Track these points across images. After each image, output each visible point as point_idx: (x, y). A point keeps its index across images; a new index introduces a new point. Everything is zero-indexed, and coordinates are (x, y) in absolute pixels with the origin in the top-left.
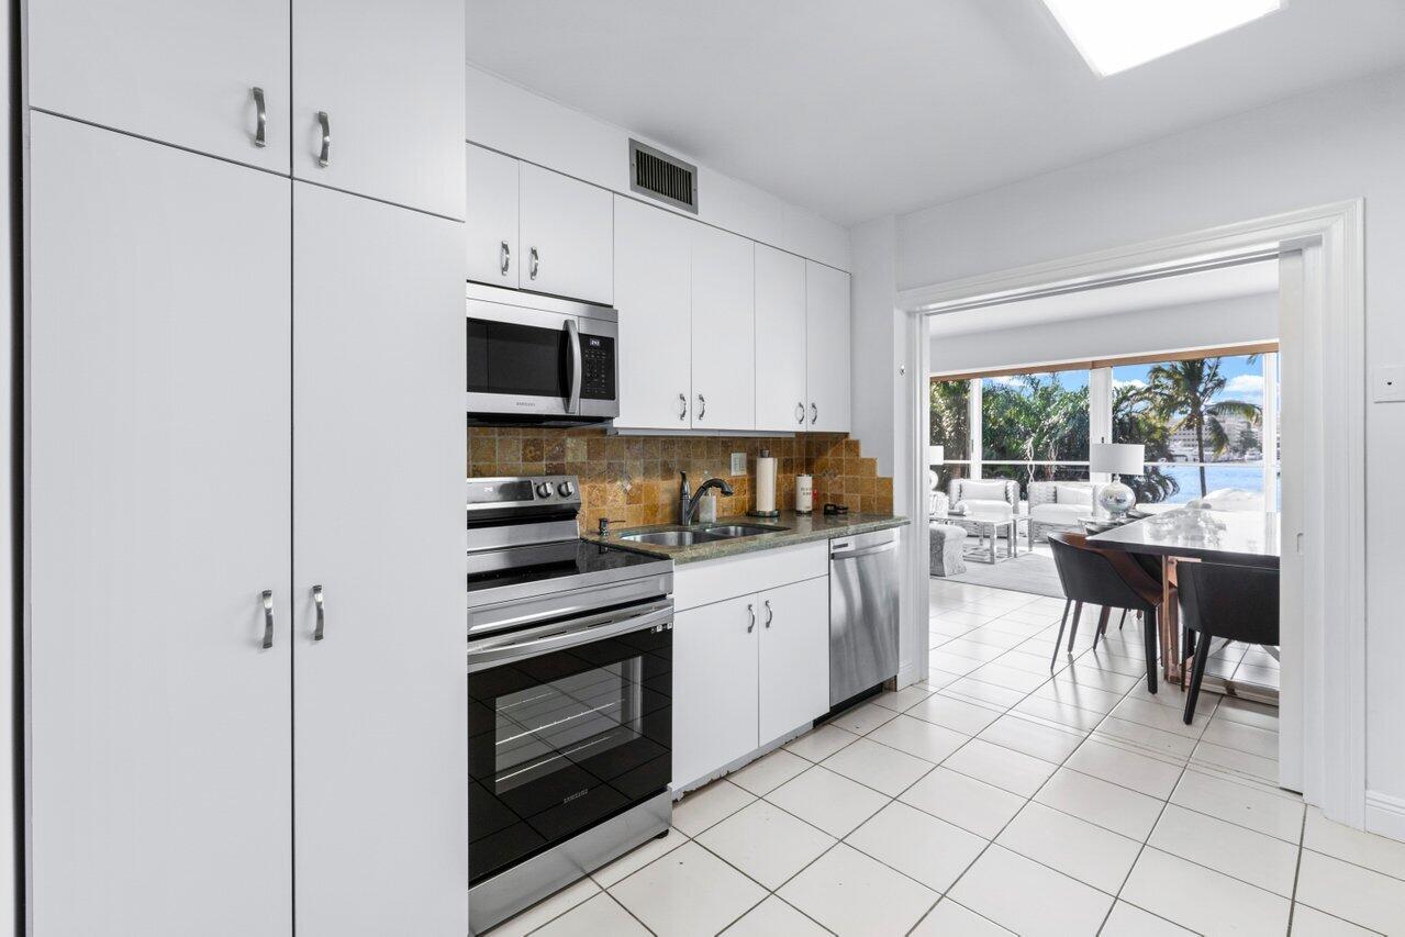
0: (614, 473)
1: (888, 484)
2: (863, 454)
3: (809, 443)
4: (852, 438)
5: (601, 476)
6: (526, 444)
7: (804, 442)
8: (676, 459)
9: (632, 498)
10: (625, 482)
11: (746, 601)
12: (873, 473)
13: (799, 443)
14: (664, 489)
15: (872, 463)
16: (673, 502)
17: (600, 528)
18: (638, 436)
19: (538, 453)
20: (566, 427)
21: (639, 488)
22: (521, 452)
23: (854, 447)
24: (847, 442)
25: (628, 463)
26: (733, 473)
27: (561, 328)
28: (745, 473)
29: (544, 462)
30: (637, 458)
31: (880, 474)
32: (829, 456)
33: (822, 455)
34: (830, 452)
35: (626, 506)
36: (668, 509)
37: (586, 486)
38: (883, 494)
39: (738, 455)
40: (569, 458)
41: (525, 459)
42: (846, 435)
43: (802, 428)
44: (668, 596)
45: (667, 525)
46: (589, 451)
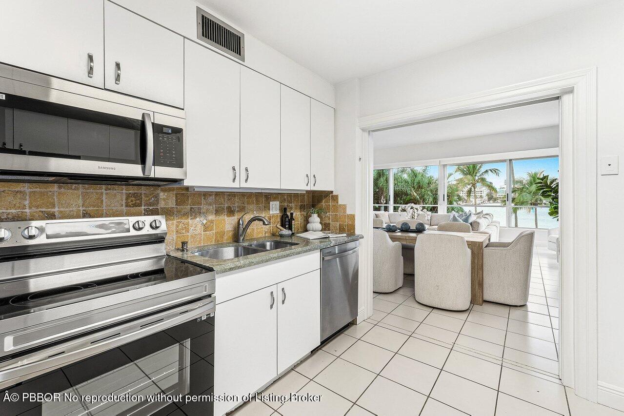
0: (194, 213)
1: (352, 217)
2: (340, 202)
3: (313, 197)
4: (334, 193)
5: (186, 215)
6: (128, 196)
7: (311, 195)
8: (236, 205)
9: (206, 228)
10: (202, 219)
11: (269, 290)
12: (345, 212)
13: (308, 196)
14: (228, 223)
15: (344, 207)
16: (235, 229)
17: (182, 247)
18: (212, 192)
19: (138, 201)
20: (159, 186)
21: (212, 221)
22: (124, 201)
23: (335, 198)
24: (332, 196)
25: (204, 207)
26: (271, 213)
27: (140, 118)
28: (278, 212)
29: (143, 207)
30: (210, 204)
31: (349, 212)
32: (323, 203)
33: (320, 202)
34: (323, 201)
35: (203, 233)
36: (231, 234)
37: (175, 222)
38: (350, 223)
39: (275, 203)
40: (162, 204)
41: (127, 206)
42: (332, 192)
43: (308, 188)
44: (212, 296)
45: (229, 243)
46: (176, 201)
